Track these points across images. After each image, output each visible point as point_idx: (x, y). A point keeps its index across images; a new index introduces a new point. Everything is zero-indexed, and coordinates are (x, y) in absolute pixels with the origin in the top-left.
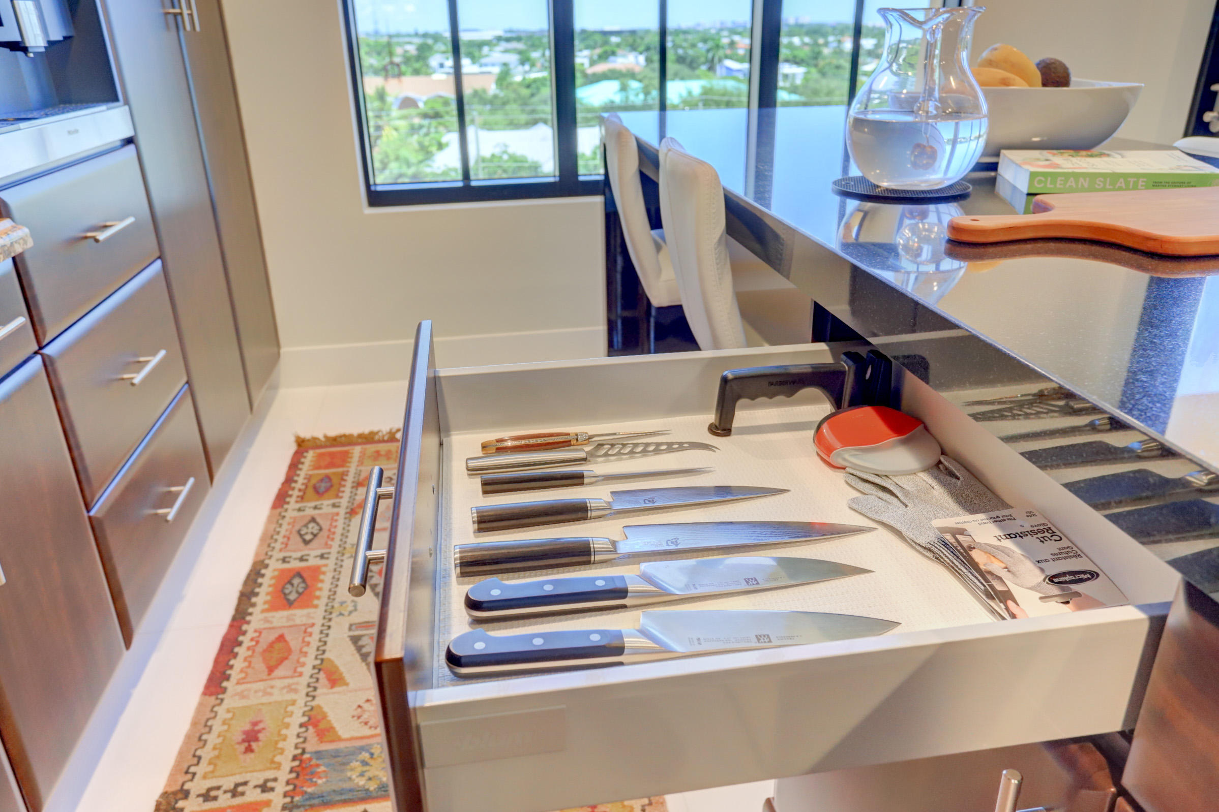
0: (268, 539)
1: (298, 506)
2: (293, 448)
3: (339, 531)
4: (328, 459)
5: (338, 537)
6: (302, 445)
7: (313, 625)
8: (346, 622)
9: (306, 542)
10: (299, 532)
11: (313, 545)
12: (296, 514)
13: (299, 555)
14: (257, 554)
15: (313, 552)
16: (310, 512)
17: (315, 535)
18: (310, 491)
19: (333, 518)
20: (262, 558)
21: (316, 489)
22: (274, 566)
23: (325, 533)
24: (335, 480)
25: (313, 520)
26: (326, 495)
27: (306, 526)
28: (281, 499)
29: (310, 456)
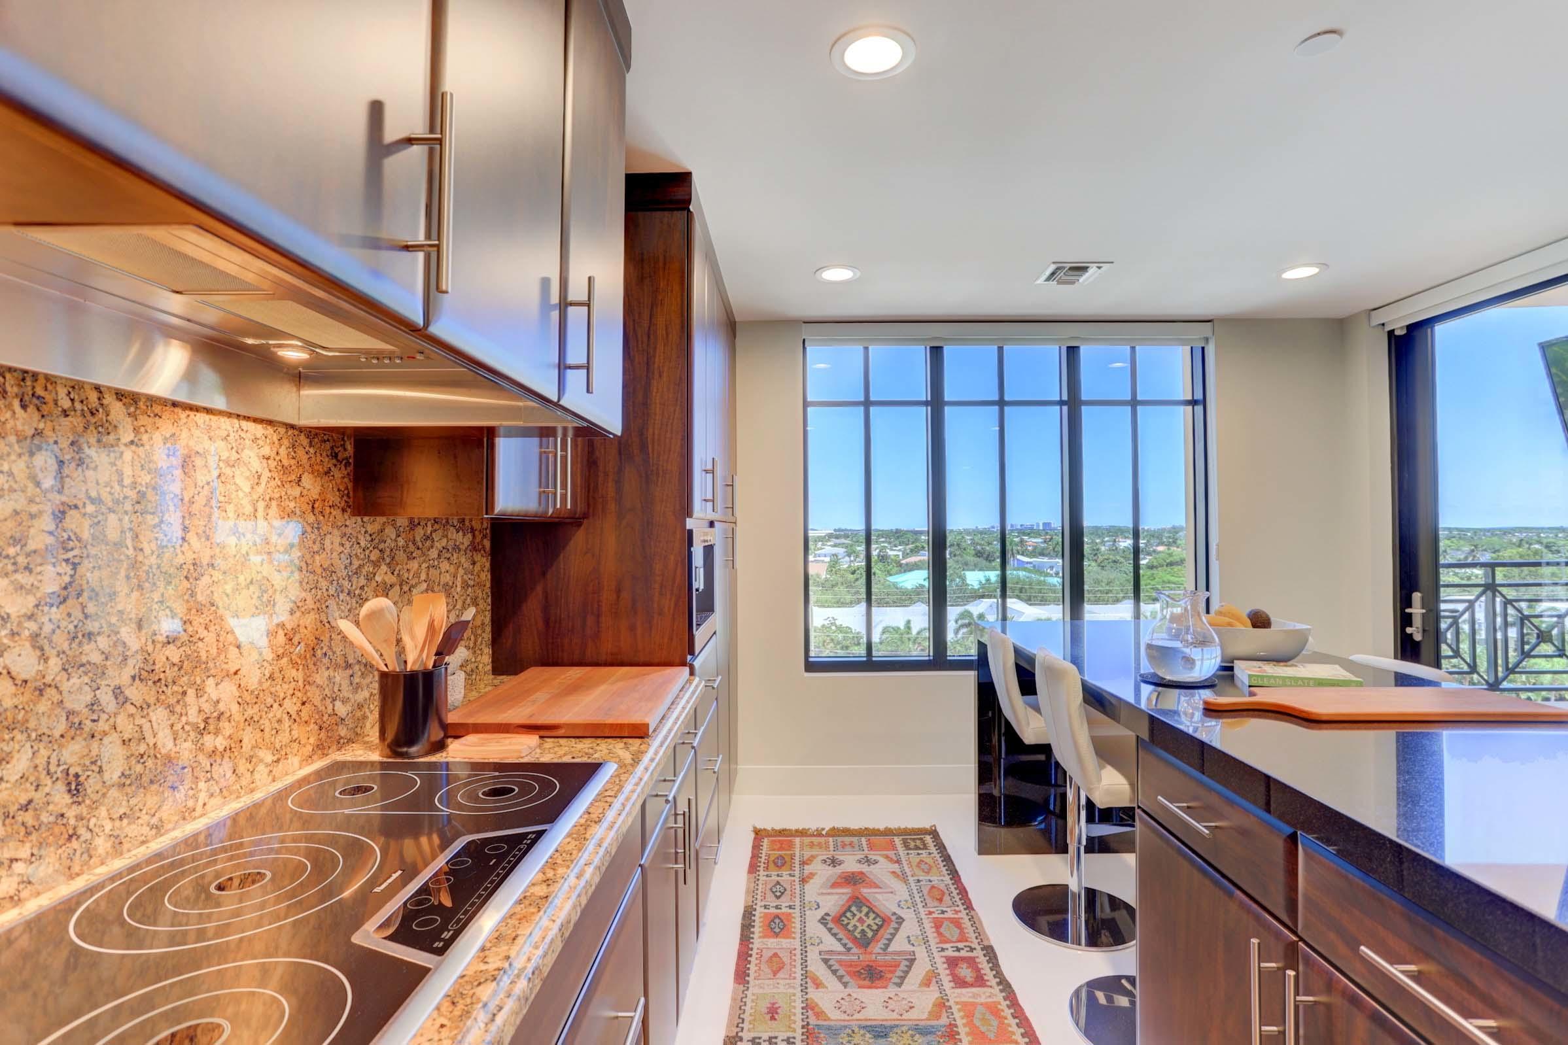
0: (752, 892)
1: (765, 873)
2: (753, 835)
3: (798, 891)
4: (779, 845)
5: (798, 896)
6: (759, 834)
7: (795, 949)
8: (816, 949)
9: (778, 897)
10: (771, 889)
11: (783, 898)
12: (765, 878)
13: (775, 904)
14: (746, 901)
15: (784, 902)
16: (775, 878)
17: (783, 893)
18: (772, 865)
19: (792, 883)
20: (751, 904)
21: (775, 864)
22: (759, 912)
23: (788, 892)
24: (787, 859)
25: (778, 883)
26: (783, 868)
27: (774, 886)
28: (753, 868)
29: (766, 842)
